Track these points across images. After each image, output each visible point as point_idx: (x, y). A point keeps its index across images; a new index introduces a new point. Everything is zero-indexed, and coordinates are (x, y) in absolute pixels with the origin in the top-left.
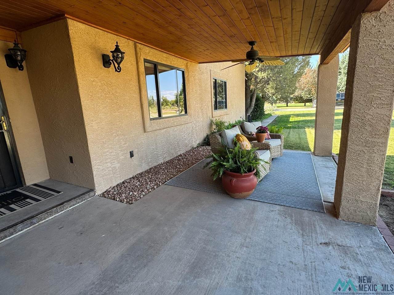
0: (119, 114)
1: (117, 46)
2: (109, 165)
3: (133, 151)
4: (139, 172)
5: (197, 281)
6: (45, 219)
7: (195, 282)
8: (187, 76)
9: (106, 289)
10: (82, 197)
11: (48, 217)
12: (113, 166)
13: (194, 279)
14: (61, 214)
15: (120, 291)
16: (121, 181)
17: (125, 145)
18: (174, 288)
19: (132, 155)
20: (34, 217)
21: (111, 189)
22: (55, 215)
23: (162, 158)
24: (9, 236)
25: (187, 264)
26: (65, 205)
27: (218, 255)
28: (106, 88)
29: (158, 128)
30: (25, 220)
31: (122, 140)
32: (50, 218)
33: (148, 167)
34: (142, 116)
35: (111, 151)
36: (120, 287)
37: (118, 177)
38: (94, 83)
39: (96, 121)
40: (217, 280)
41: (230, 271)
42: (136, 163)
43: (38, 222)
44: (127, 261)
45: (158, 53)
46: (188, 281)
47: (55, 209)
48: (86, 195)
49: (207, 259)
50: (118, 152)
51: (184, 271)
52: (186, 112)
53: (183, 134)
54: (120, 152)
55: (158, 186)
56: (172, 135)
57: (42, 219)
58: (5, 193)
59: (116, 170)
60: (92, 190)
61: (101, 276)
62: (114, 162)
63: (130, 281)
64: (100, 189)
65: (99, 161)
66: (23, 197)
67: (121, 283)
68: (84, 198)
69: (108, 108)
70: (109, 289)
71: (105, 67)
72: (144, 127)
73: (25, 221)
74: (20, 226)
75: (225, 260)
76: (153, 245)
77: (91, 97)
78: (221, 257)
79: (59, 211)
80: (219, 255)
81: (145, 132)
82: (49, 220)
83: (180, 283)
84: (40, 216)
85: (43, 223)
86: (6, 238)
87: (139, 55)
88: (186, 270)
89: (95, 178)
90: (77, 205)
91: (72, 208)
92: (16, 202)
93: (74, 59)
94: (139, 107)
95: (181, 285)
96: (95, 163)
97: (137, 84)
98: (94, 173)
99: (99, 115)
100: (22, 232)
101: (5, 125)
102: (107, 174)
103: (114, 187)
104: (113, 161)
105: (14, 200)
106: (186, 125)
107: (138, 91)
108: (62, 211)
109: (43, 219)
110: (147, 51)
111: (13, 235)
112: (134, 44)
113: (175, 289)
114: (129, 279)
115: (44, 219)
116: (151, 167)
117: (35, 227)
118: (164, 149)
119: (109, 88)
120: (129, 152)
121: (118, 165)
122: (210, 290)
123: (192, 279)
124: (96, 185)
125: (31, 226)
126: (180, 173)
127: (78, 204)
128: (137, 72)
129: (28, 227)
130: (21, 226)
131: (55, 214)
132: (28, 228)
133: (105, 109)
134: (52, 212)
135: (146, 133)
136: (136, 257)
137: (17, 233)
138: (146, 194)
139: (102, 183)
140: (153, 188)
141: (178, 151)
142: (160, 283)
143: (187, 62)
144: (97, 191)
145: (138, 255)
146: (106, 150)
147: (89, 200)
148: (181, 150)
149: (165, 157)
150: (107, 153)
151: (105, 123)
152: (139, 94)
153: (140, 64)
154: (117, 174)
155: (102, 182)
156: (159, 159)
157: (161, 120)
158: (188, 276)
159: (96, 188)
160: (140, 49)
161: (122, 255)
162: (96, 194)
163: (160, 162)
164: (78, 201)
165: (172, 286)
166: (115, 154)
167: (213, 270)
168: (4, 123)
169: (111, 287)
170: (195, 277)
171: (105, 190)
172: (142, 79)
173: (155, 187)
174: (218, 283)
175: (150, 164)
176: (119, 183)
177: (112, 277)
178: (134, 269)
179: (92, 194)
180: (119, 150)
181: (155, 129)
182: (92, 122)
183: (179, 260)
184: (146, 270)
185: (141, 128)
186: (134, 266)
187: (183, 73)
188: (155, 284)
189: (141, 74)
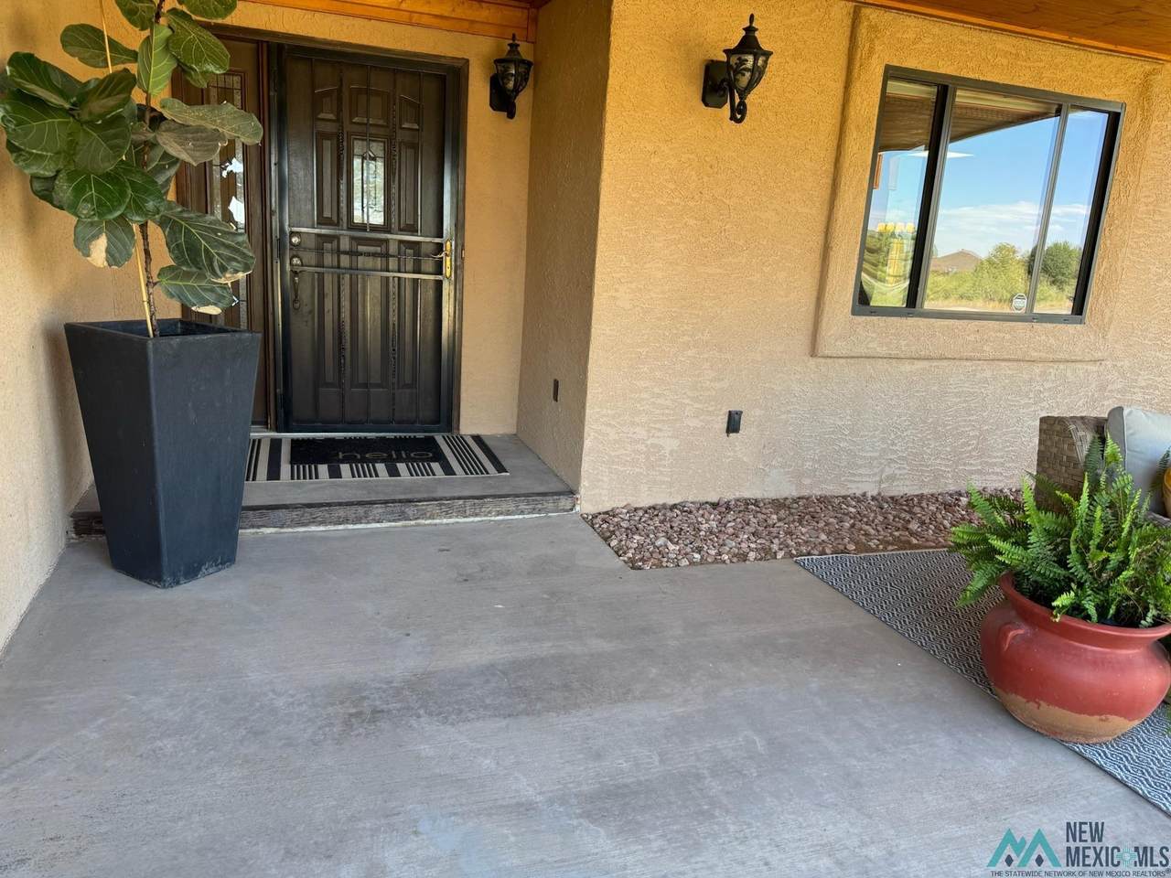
0: (718, 271)
1: (750, 30)
2: (641, 432)
3: (739, 414)
4: (747, 494)
5: (581, 824)
6: (432, 517)
7: (575, 822)
8: (1131, 134)
9: (398, 705)
10: (536, 500)
11: (439, 516)
12: (655, 441)
13: (580, 816)
14: (473, 522)
15: (415, 725)
16: (671, 501)
17: (718, 385)
18: (514, 797)
19: (733, 424)
20: (410, 502)
21: (625, 511)
22: (457, 520)
23: (875, 475)
24: (354, 523)
25: (605, 777)
26: (485, 503)
27: (713, 816)
28: (694, 177)
29: (883, 351)
30: (394, 501)
31: (707, 365)
32: (445, 521)
33: (794, 487)
34: (819, 293)
35: (656, 390)
36: (422, 719)
37: (664, 483)
38: (655, 160)
39: (633, 286)
40: (630, 859)
41: (694, 870)
42: (745, 459)
43: (416, 519)
44: (487, 681)
45: (966, 39)
46: (561, 809)
47: (461, 502)
48: (548, 498)
49: (670, 803)
50: (684, 401)
51: (579, 784)
52: (1079, 307)
53: (1027, 406)
54: (687, 401)
55: (767, 554)
56: (958, 395)
57: (425, 514)
58: (412, 435)
59: (661, 460)
60: (571, 492)
61: (413, 678)
62: (660, 430)
63: (450, 721)
64: (593, 497)
65: (609, 412)
66: (431, 455)
67: (431, 714)
68: (540, 506)
69: (681, 246)
70: (404, 708)
71: (706, 105)
72: (815, 336)
73: (392, 503)
74: (378, 510)
75: (721, 841)
76: (576, 685)
77: (632, 207)
78: (716, 827)
79: (468, 512)
80: (717, 817)
81: (813, 353)
82: (441, 524)
83: (539, 798)
84: (423, 505)
85: (425, 525)
86: (347, 523)
87: (861, 53)
88: (585, 788)
89: (585, 459)
90: (516, 517)
91: (500, 518)
92: (414, 460)
93: (610, 82)
94: (815, 257)
95: (537, 803)
96: (598, 413)
97: (829, 167)
98: (587, 443)
99: (648, 266)
100: (378, 525)
101: (448, 263)
102: (627, 461)
103: (636, 509)
104: (657, 426)
105: (412, 455)
106: (1062, 366)
107: (826, 194)
108: (477, 515)
109: (428, 515)
110: (911, 35)
111: (361, 523)
112: (852, 10)
113: (514, 801)
114: (454, 717)
115: (430, 518)
116: (805, 493)
117: (405, 526)
118: (893, 444)
119: (706, 179)
120: (725, 410)
121: (670, 444)
122: (586, 862)
123: (575, 813)
124: (584, 483)
125: (399, 520)
126: (898, 550)
127: (521, 517)
128: (837, 121)
129: (394, 521)
130: (380, 511)
131: (457, 517)
132: (393, 524)
133: (673, 247)
134: (450, 507)
135: (815, 359)
136: (513, 686)
137: (368, 523)
138: (703, 562)
139: (602, 481)
140: (743, 557)
141: (972, 473)
142: (501, 768)
143: (1148, 67)
144: (583, 502)
145: (521, 685)
146: (642, 384)
147: (550, 517)
148: (997, 474)
149: (892, 478)
150: (644, 395)
151: (661, 296)
152: (826, 207)
153: (857, 87)
154: (661, 473)
155: (605, 479)
156: (854, 475)
157: (911, 321)
158: (574, 801)
159: (582, 491)
160: (874, 28)
161: (492, 665)
162: (578, 508)
163: (856, 490)
164: (522, 506)
165: (517, 791)
166: (668, 403)
167: (652, 837)
168: (448, 259)
169: (408, 708)
170: (587, 815)
171: (607, 507)
172: (855, 148)
173: (752, 555)
174: (625, 867)
175: (807, 481)
176: (661, 502)
177: (428, 692)
178: (481, 706)
179: (565, 502)
180: (689, 397)
181: (862, 350)
182: (617, 286)
183: (598, 756)
184: (504, 723)
185: (802, 341)
186: (488, 701)
187: (1114, 120)
188: (488, 761)
189: (852, 127)
